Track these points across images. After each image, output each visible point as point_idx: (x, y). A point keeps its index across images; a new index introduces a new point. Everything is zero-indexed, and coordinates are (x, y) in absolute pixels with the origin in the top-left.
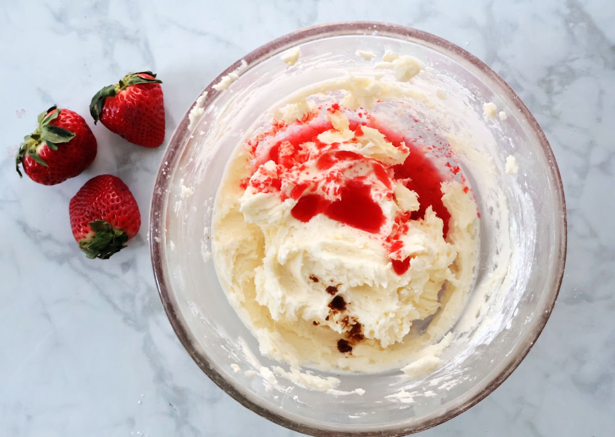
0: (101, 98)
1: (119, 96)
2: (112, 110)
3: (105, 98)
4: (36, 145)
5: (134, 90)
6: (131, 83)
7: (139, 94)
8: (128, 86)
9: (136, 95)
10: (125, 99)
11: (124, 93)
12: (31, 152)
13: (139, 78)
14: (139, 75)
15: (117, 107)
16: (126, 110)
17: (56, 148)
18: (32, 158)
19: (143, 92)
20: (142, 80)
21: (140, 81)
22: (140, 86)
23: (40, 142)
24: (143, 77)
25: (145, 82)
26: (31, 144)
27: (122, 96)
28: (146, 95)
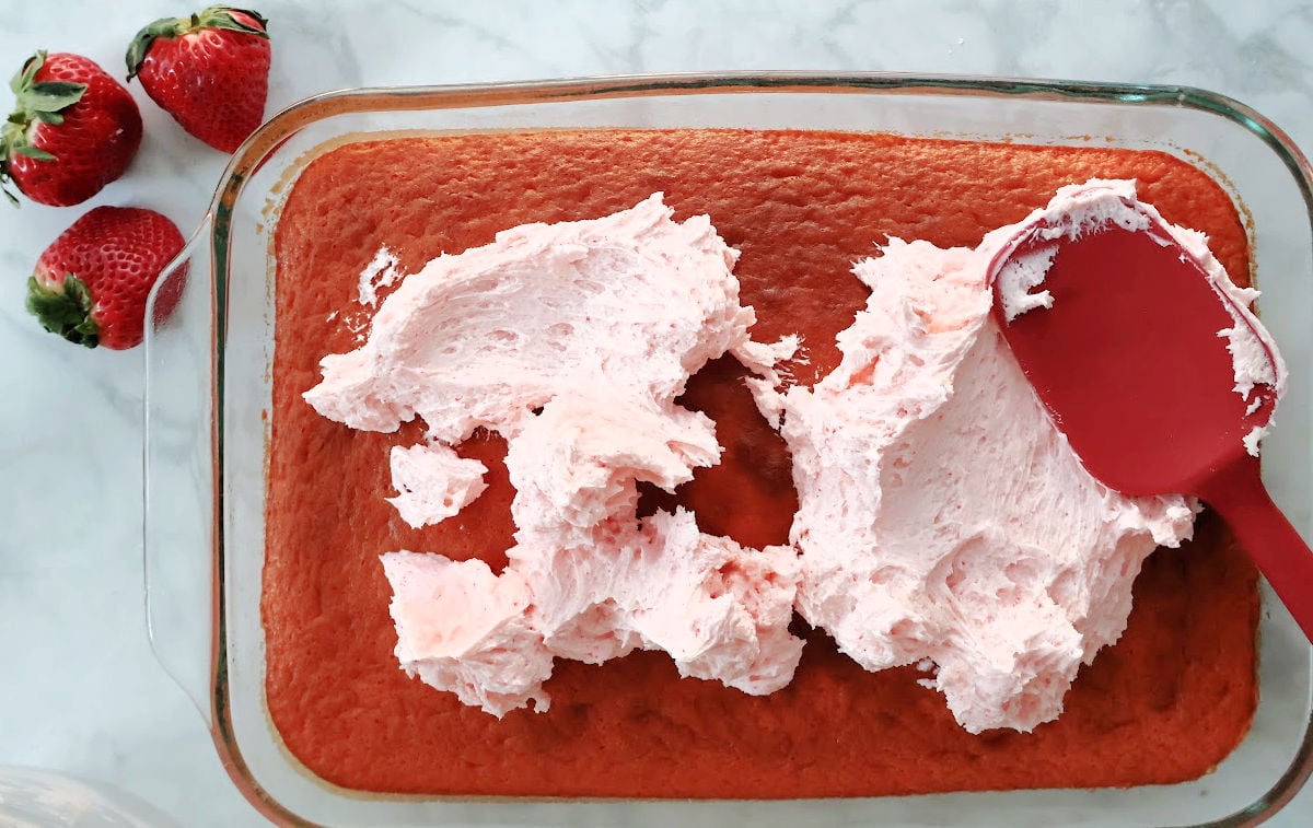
0: (146, 36)
1: (181, 42)
2: (162, 65)
3: (153, 40)
4: (24, 131)
5: (212, 38)
6: (212, 24)
7: (218, 46)
8: (204, 28)
9: (211, 46)
10: (190, 49)
11: (192, 39)
12: (18, 145)
13: (227, 19)
14: (231, 14)
15: (171, 61)
16: (187, 68)
17: (59, 119)
18: (24, 156)
19: (227, 47)
20: (233, 24)
21: (227, 25)
22: (225, 33)
23: (29, 124)
24: (236, 18)
25: (238, 29)
26: (13, 134)
27: (186, 44)
28: (231, 53)
